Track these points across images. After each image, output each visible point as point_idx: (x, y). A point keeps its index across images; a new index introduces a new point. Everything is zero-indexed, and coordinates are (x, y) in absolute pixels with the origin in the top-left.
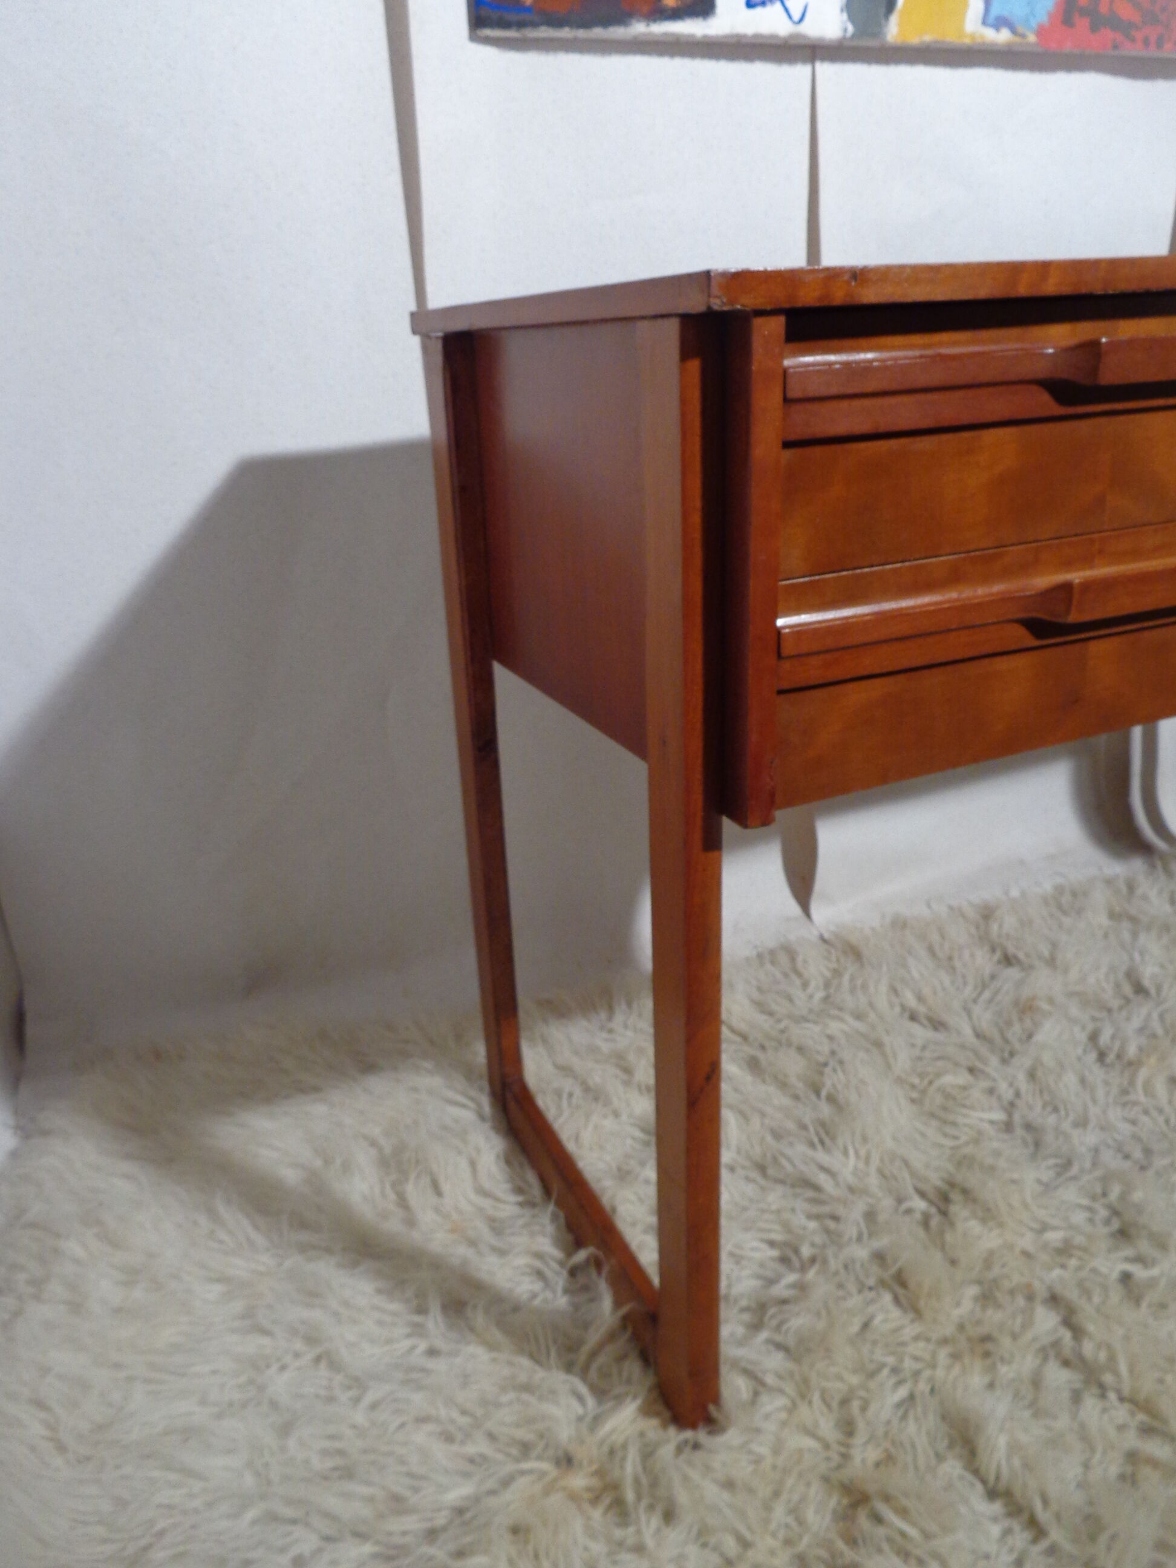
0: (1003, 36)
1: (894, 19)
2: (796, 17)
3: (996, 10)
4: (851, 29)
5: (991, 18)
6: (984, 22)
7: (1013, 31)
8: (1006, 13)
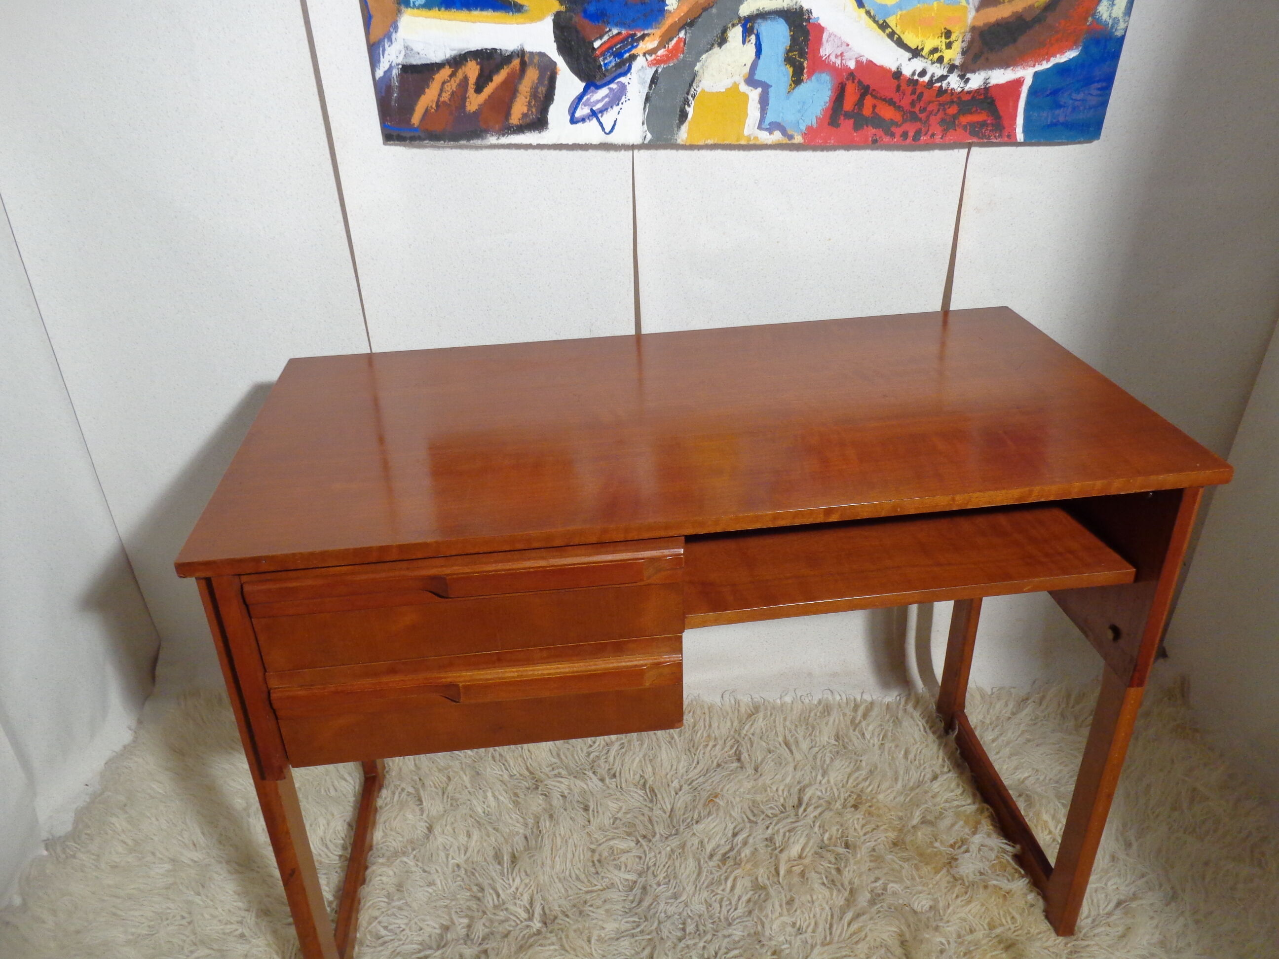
0: (777, 136)
1: (685, 128)
2: (607, 130)
3: (770, 118)
4: (649, 136)
5: (766, 124)
6: (760, 127)
7: (784, 132)
8: (779, 120)
